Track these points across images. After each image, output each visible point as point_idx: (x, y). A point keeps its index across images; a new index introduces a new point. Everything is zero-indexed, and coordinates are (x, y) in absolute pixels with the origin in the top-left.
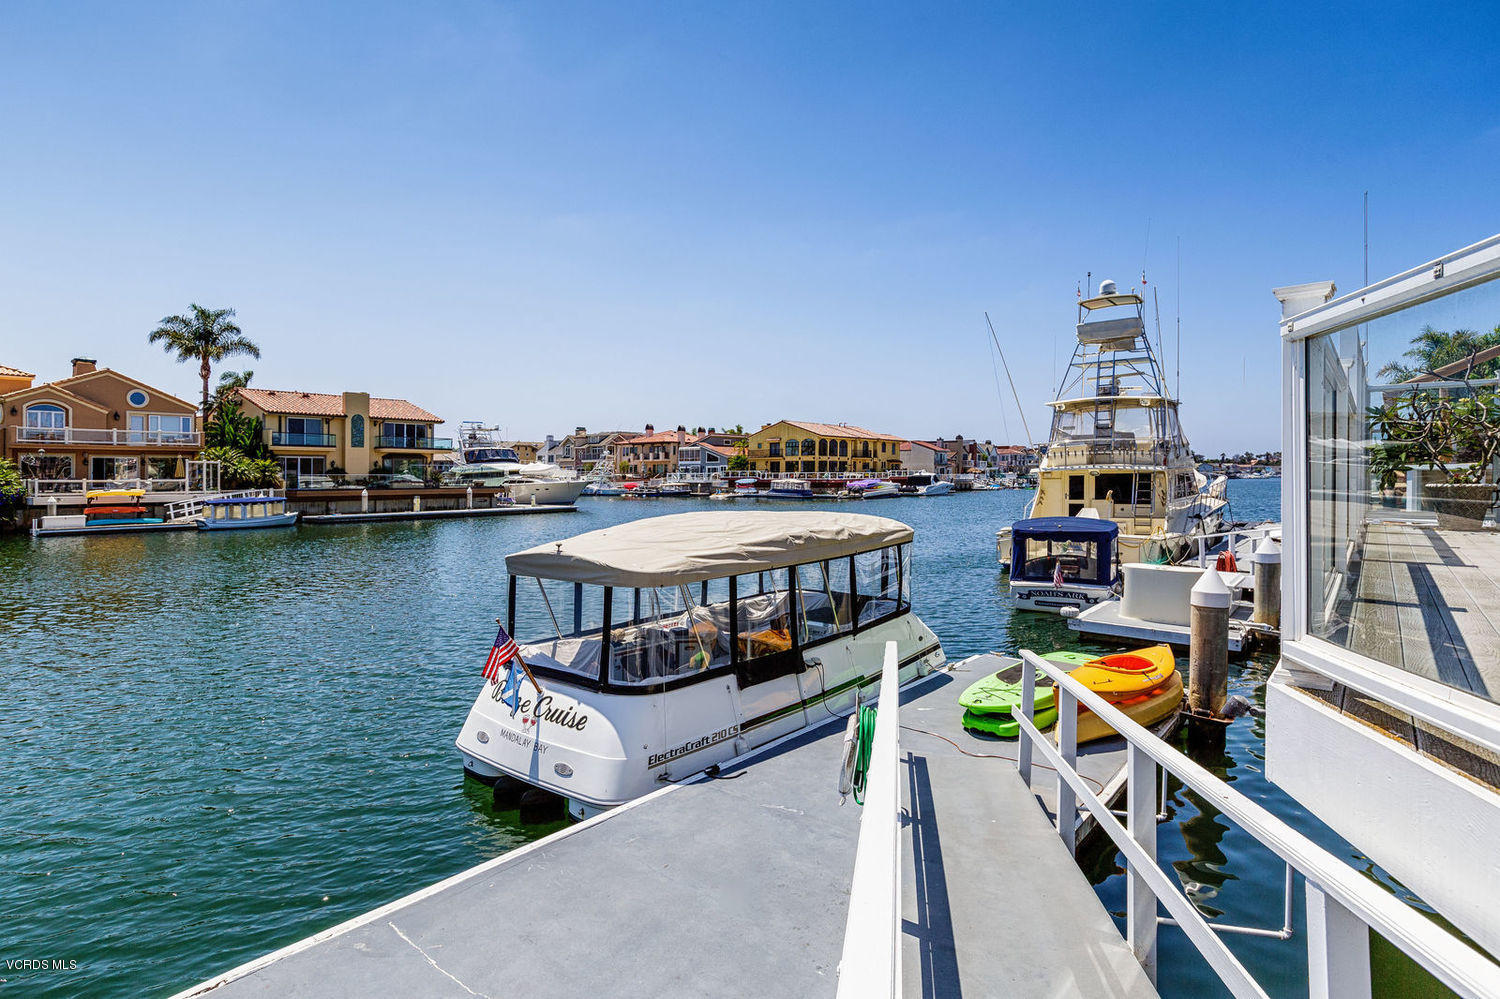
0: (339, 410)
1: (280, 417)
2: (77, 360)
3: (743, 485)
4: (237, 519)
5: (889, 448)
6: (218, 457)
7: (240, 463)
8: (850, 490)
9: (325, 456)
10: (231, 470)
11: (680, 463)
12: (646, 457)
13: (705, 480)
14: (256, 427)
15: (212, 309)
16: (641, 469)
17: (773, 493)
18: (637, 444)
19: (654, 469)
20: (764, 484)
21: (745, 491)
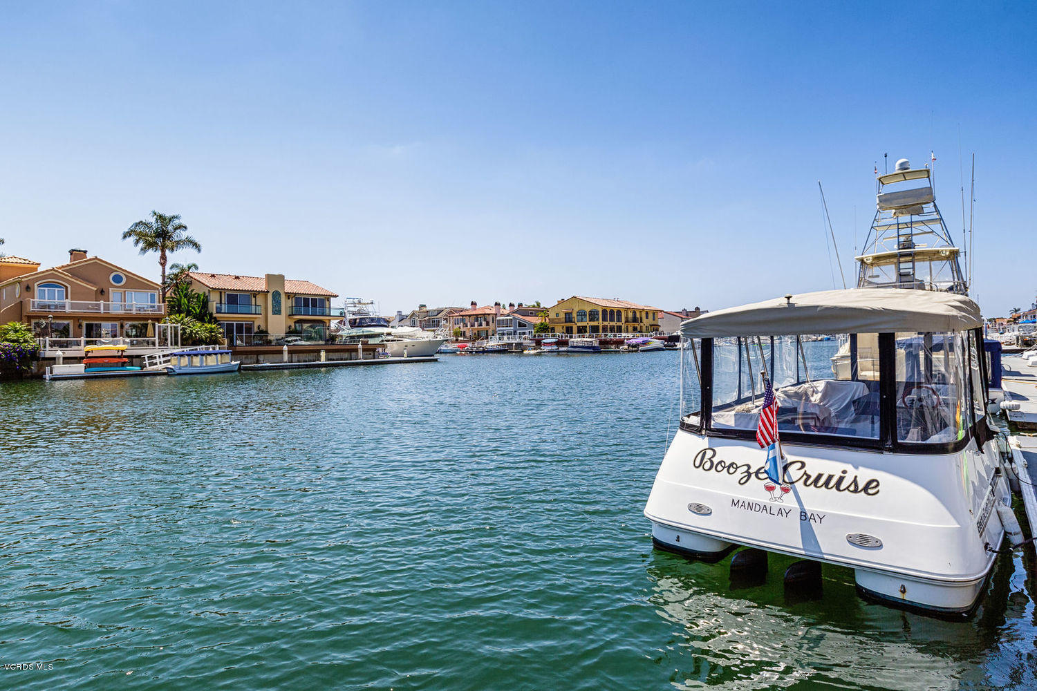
0: (263, 288)
1: (221, 293)
2: (73, 250)
3: (547, 343)
4: (196, 367)
5: (651, 315)
6: (178, 322)
7: (194, 326)
8: (629, 345)
9: (254, 322)
10: (188, 331)
11: (498, 329)
12: (472, 325)
13: (518, 341)
14: (203, 300)
15: (168, 215)
16: (468, 334)
17: (573, 349)
18: (466, 316)
19: (478, 334)
20: (565, 343)
21: (549, 348)
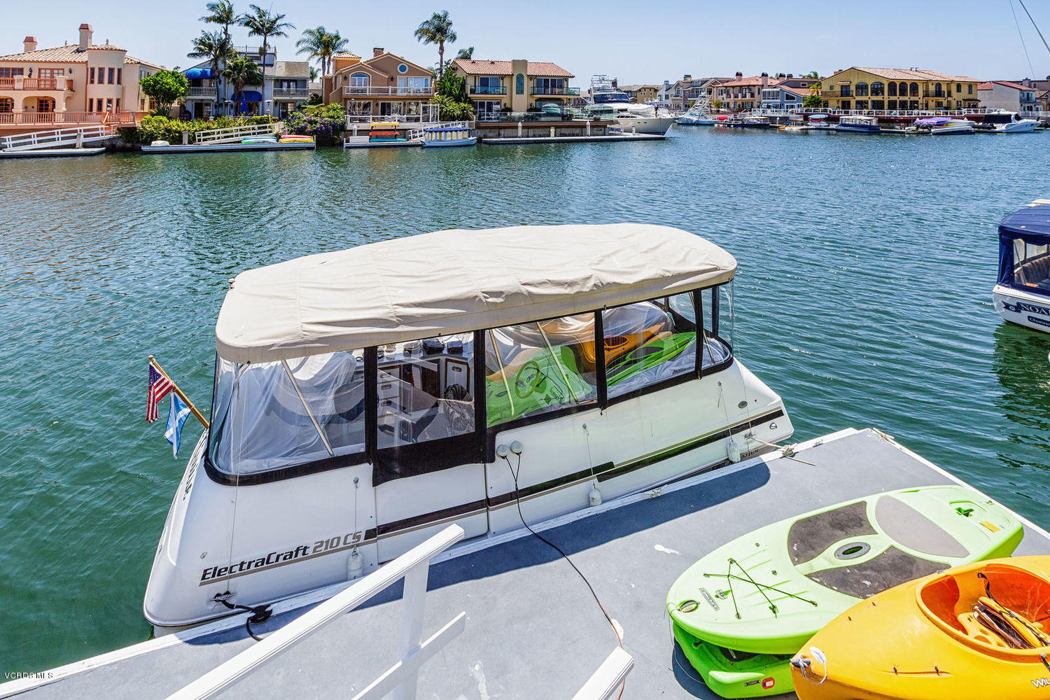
0: (509, 71)
1: (475, 77)
2: (375, 49)
3: (816, 119)
5: (965, 89)
7: (451, 105)
8: (918, 127)
9: (501, 100)
10: (445, 110)
11: (763, 101)
12: (736, 97)
13: (782, 114)
14: (462, 83)
15: (441, 14)
16: (732, 106)
17: (843, 128)
18: (729, 87)
19: (743, 105)
20: (835, 119)
21: (817, 124)
